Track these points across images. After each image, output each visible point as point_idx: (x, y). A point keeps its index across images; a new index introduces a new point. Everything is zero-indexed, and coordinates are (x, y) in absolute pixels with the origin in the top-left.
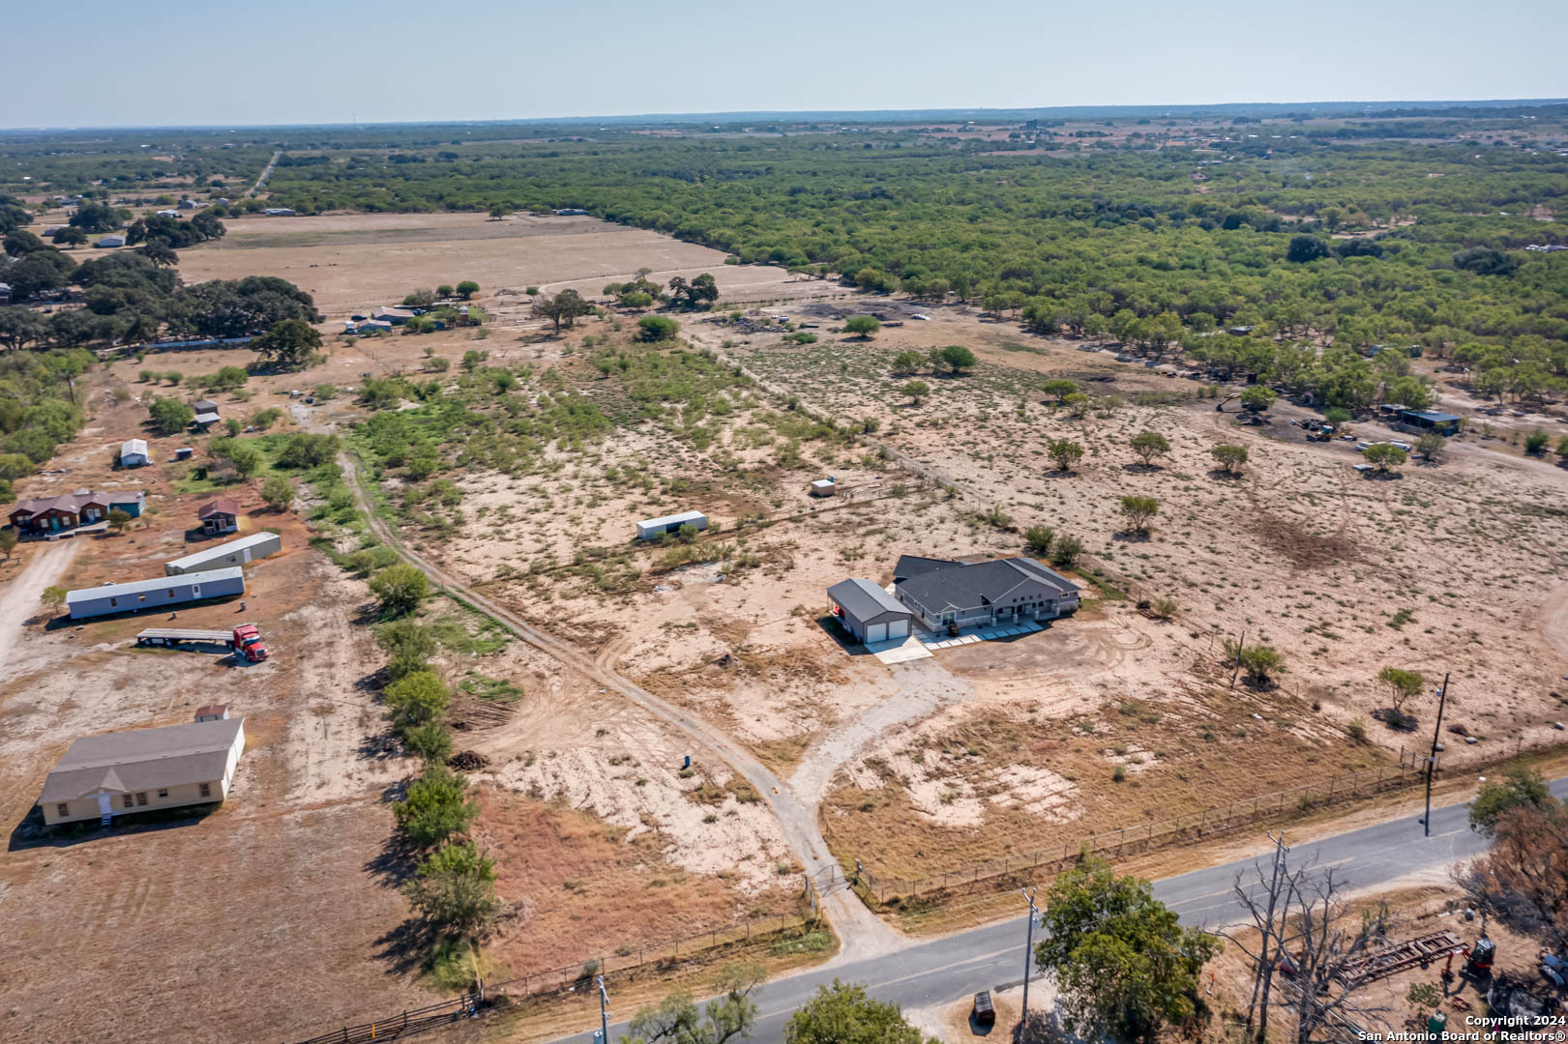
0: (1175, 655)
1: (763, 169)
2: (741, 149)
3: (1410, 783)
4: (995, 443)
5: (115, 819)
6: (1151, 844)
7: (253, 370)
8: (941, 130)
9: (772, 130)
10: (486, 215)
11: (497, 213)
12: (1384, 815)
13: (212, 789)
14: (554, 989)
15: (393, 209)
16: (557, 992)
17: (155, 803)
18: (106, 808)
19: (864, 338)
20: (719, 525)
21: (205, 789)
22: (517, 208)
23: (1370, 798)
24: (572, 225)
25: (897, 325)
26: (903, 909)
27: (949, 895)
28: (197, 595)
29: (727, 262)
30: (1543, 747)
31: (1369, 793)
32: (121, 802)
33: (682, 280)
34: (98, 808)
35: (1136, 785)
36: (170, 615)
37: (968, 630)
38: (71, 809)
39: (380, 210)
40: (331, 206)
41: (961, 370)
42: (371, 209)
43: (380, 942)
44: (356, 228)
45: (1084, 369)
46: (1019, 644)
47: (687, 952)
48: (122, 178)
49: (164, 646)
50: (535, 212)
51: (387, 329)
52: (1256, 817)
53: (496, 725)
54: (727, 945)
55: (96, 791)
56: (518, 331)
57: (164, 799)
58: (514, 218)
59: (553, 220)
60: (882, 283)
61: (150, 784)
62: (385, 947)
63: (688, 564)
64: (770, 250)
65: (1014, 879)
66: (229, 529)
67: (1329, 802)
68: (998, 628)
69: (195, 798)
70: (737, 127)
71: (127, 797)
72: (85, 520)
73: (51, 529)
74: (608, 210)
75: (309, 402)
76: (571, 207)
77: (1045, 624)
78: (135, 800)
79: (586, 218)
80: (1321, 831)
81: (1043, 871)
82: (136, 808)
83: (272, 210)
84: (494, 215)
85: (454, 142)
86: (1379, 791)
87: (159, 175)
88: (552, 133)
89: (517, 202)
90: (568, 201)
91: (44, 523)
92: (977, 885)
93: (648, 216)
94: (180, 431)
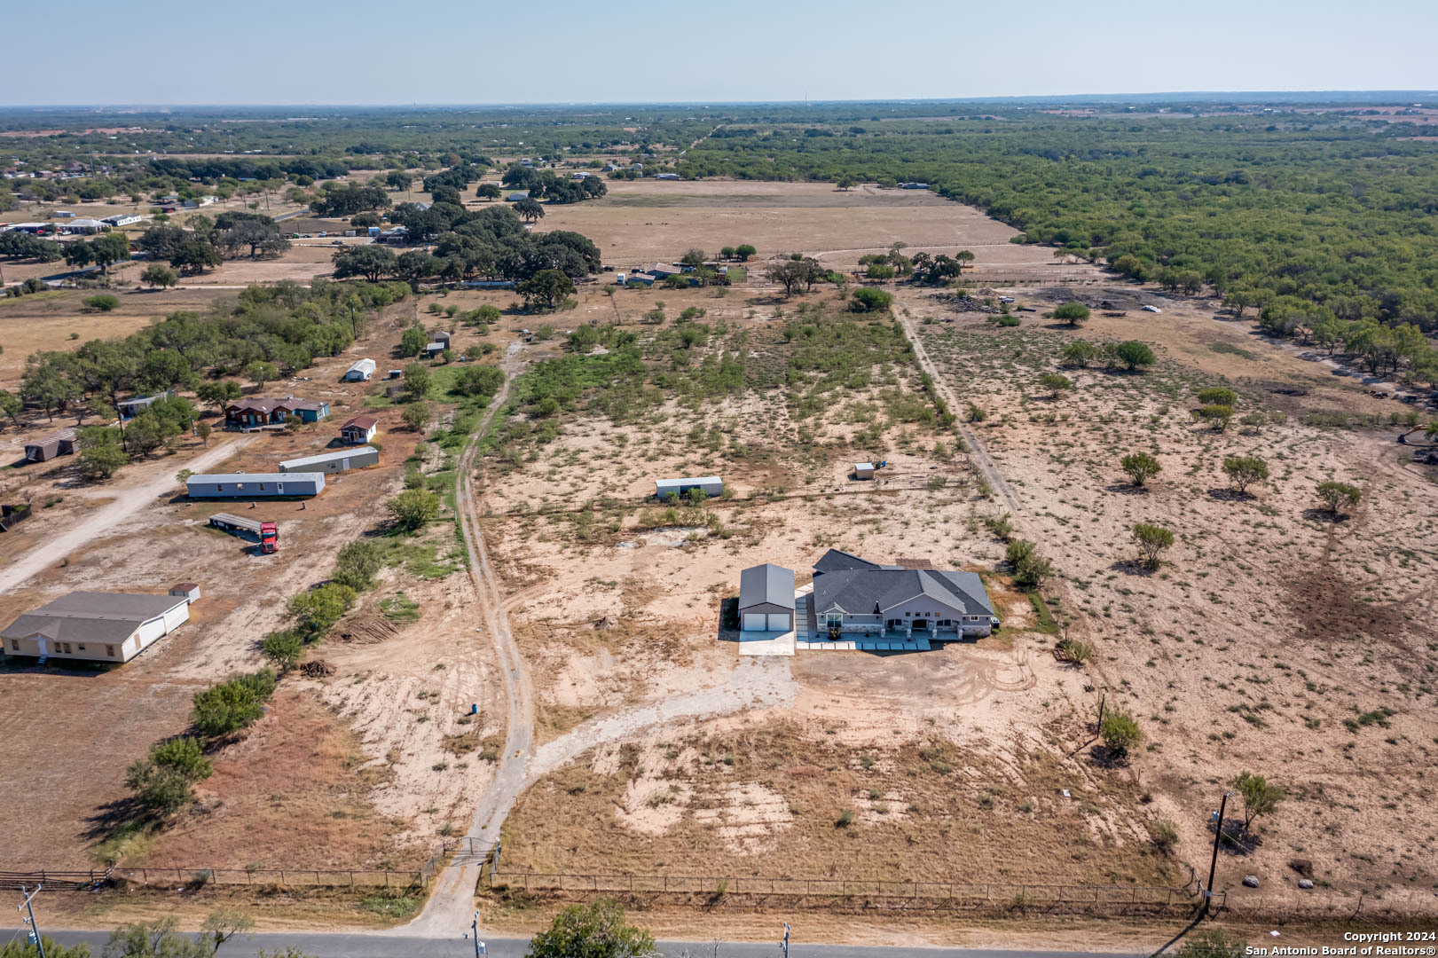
0: (1046, 705)
1: (1135, 150)
2: (1133, 130)
3: (1172, 914)
4: (1093, 446)
5: (49, 659)
6: (804, 901)
7: (514, 310)
8: (1372, 113)
9: (1187, 111)
10: (834, 186)
11: (844, 184)
12: (1100, 943)
13: (116, 651)
14: (165, 885)
15: (764, 177)
16: (167, 889)
17: (76, 654)
18: (44, 651)
19: (1072, 326)
20: (736, 492)
21: (110, 650)
22: (869, 180)
23: (1105, 918)
24: (906, 197)
25: (1119, 315)
26: (506, 898)
27: (558, 897)
28: (281, 492)
29: (1013, 241)
30: (1399, 916)
31: (1107, 912)
32: (53, 649)
33: (926, 256)
34: (38, 649)
35: (853, 836)
36: (250, 505)
37: (853, 635)
38: (21, 645)
39: (751, 178)
40: (711, 173)
41: (1139, 367)
42: (744, 176)
43: (101, 808)
44: (718, 193)
45: (1282, 379)
46: (890, 661)
47: (292, 884)
48: (585, 145)
49: (223, 529)
50: (883, 185)
51: (649, 283)
52: (945, 904)
53: (371, 643)
54: (330, 888)
55: (36, 635)
56: (754, 292)
57: (82, 652)
58: (859, 189)
59: (895, 192)
60: (1139, 271)
61: (74, 638)
62: (102, 812)
63: (669, 526)
64: (1056, 231)
65: (633, 899)
66: (360, 440)
67: (1049, 910)
68: (885, 640)
69: (104, 657)
70: (1152, 108)
71: (57, 644)
72: (275, 419)
73: (248, 424)
74: (945, 186)
75: (528, 340)
76: (914, 181)
77: (937, 644)
78: (62, 648)
79: (925, 192)
80: (1004, 940)
81: (670, 899)
82: (63, 655)
83: (662, 175)
84: (842, 186)
85: (874, 119)
86: (1124, 913)
87: (616, 143)
88: (967, 111)
89: (870, 175)
90: (917, 176)
91: (244, 418)
92: (593, 896)
93: (973, 193)
94: (414, 355)
